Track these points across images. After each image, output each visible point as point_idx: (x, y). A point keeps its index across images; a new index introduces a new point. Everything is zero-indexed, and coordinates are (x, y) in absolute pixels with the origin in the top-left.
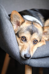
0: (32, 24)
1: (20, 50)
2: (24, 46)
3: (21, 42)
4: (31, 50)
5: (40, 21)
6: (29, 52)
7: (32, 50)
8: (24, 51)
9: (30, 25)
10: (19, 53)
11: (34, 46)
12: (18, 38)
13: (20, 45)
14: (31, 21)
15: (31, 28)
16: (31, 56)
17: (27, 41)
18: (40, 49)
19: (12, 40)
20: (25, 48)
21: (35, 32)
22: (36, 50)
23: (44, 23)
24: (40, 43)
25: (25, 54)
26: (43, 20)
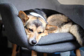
0: (37, 19)
1: (28, 38)
2: (31, 35)
3: (29, 32)
4: (36, 38)
5: (44, 17)
6: (35, 39)
7: (38, 38)
8: (31, 38)
9: (35, 19)
10: (27, 40)
11: (39, 35)
12: (26, 30)
13: (28, 34)
14: (36, 17)
15: (36, 22)
16: (36, 42)
17: (34, 31)
18: (44, 38)
19: (22, 30)
20: (32, 36)
21: (40, 25)
22: (41, 39)
23: (47, 19)
24: (43, 33)
25: (32, 40)
26: (45, 17)
